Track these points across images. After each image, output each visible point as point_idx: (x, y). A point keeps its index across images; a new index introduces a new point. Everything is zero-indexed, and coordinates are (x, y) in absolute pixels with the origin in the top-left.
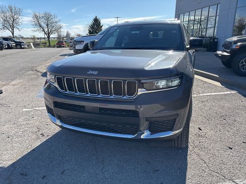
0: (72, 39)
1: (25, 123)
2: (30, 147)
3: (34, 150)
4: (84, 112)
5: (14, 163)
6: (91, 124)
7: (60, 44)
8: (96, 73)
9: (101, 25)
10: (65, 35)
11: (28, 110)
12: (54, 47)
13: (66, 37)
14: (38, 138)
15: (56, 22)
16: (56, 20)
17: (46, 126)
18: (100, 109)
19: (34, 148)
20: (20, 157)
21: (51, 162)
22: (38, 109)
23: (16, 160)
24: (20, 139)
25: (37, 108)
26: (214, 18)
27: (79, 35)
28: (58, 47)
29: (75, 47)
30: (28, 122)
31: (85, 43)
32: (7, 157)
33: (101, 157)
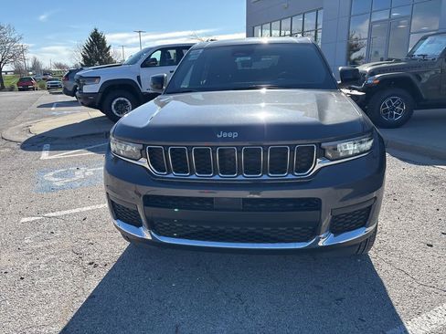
0: (46, 73)
1: (40, 245)
2: (80, 292)
3: (92, 296)
4: (211, 209)
5: (65, 329)
6: (223, 231)
7: (25, 85)
8: (235, 135)
9: (107, 46)
10: (31, 66)
11: (33, 219)
12: (11, 89)
13: (33, 69)
14: (87, 273)
15: (14, 41)
16: (13, 37)
17: (91, 247)
18: (246, 200)
19: (91, 291)
20: (71, 315)
21: (142, 313)
22: (54, 214)
23: (66, 323)
24: (50, 279)
25: (51, 214)
26: (313, 33)
27: (59, 66)
28: (20, 90)
29: (81, 89)
30: (46, 243)
31: (102, 81)
32: (43, 318)
33: (232, 291)
